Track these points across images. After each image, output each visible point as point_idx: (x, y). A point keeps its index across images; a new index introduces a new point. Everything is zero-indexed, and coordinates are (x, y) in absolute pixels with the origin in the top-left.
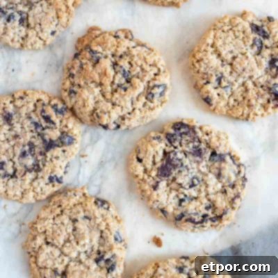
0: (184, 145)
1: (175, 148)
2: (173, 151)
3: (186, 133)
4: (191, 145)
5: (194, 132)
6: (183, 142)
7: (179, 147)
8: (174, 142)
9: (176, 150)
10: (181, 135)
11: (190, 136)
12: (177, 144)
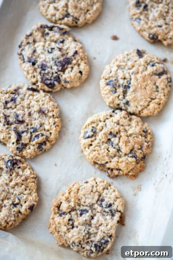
0: (51, 73)
1: (56, 73)
2: (59, 71)
3: (47, 79)
4: (46, 72)
5: (42, 79)
6: (50, 75)
7: (54, 72)
8: (56, 76)
9: (57, 71)
10: (51, 80)
11: (45, 77)
12: (55, 75)
